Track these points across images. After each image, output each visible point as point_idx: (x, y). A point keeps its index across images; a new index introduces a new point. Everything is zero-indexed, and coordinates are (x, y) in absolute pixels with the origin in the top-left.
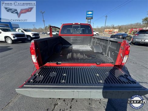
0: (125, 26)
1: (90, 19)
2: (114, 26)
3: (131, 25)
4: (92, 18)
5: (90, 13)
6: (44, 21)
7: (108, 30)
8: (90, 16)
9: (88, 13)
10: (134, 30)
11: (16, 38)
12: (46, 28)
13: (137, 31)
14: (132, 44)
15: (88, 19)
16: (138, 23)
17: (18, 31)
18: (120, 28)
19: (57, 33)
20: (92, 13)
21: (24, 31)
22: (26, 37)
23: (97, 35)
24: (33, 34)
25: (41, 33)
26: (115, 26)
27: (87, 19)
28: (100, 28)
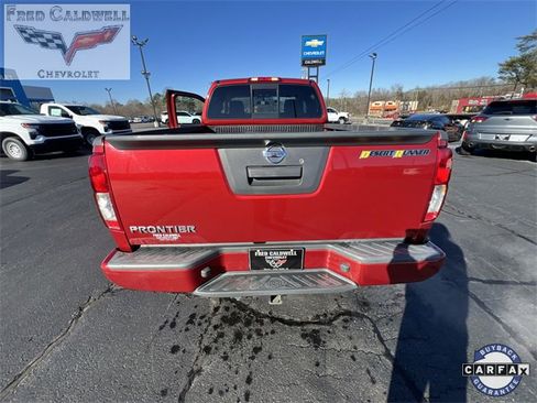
0: (441, 89)
1: (317, 65)
2: (400, 89)
3: (462, 85)
4: (324, 64)
5: (315, 43)
6: (146, 74)
7: (381, 103)
8: (314, 53)
9: (308, 43)
10: (471, 102)
11: (41, 139)
12: (154, 102)
13: (480, 108)
14: (463, 151)
15: (310, 66)
16: (483, 80)
17: (49, 113)
18: (423, 97)
19: (198, 117)
20: (321, 43)
21: (71, 113)
22: (80, 134)
23: (342, 122)
24: (105, 122)
25: (136, 120)
26: (404, 90)
27: (304, 64)
28: (352, 97)
